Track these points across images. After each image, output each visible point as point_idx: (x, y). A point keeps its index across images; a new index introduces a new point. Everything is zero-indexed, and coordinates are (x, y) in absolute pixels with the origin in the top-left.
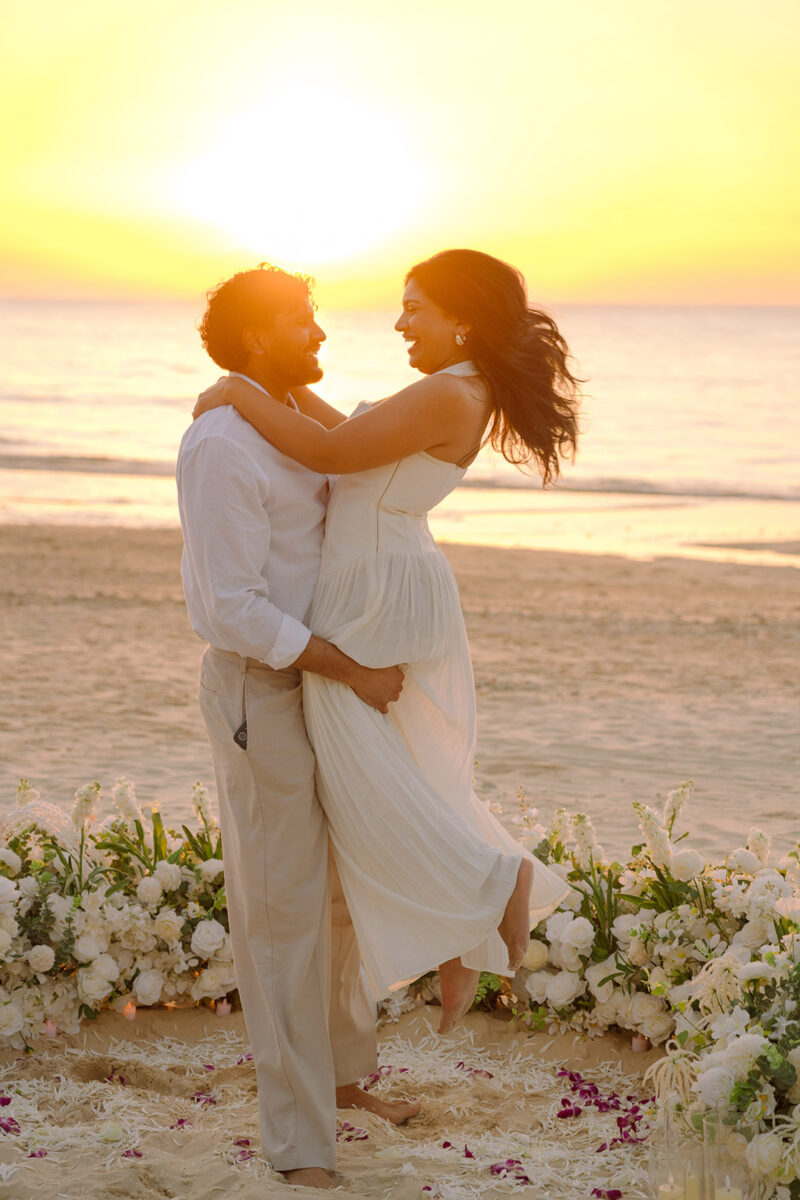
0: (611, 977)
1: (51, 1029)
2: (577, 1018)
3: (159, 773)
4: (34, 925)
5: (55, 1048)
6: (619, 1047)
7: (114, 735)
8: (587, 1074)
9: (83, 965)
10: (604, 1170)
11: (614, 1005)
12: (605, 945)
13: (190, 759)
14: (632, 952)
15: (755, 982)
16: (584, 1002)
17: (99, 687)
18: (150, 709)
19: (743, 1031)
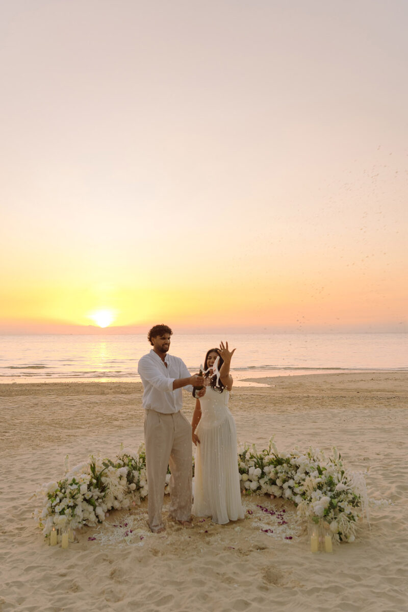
0: (266, 482)
2: (257, 492)
3: (121, 437)
4: (130, 479)
5: (136, 509)
6: (268, 498)
7: (106, 428)
8: (263, 505)
9: (141, 487)
10: (284, 532)
11: (266, 488)
12: (263, 474)
13: (126, 433)
14: (272, 475)
15: (319, 483)
16: (259, 488)
17: (97, 417)
18: (111, 422)
19: (321, 495)
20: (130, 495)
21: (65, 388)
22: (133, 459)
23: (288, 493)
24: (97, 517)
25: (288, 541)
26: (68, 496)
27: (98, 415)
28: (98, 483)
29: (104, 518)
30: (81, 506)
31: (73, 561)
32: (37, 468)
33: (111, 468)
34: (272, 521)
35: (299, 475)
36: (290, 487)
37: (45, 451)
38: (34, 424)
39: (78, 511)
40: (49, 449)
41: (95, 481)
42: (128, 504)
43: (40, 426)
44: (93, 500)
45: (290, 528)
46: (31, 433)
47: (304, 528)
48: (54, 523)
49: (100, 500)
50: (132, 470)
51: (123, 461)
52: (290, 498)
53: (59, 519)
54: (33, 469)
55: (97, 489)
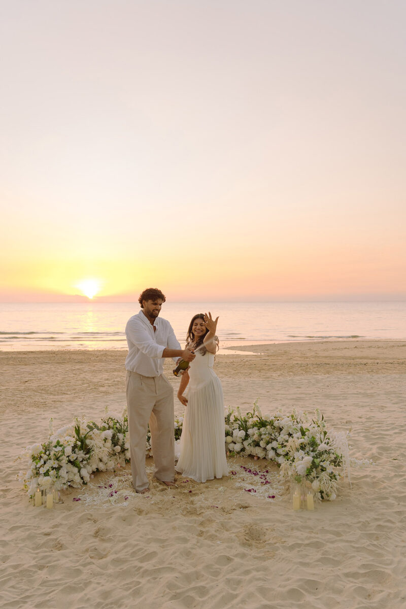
0: (250, 444)
1: (119, 465)
2: (241, 453)
3: (107, 402)
4: (115, 442)
5: (121, 470)
6: (251, 459)
7: (92, 394)
8: (246, 467)
9: (126, 450)
10: (266, 491)
11: (250, 450)
12: (247, 436)
13: (112, 398)
14: (256, 437)
15: (302, 444)
16: (243, 450)
17: (83, 384)
18: (97, 388)
19: (304, 456)
20: (115, 457)
21: (51, 355)
22: (118, 422)
23: (271, 454)
24: (82, 478)
25: (271, 500)
26: (52, 458)
27: (85, 382)
28: (83, 446)
29: (89, 480)
30: (66, 467)
31: (58, 520)
32: (22, 433)
33: (95, 430)
34: (255, 481)
35: (283, 437)
36: (273, 448)
37: (30, 416)
38: (20, 391)
39: (63, 472)
40: (34, 414)
41: (79, 443)
42: (113, 466)
43: (25, 392)
44: (78, 462)
45: (273, 488)
46: (16, 399)
47: (287, 487)
48: (39, 485)
49: (85, 462)
50: (117, 433)
51: (108, 424)
52: (273, 459)
53: (43, 480)
54: (19, 433)
55: (82, 451)
